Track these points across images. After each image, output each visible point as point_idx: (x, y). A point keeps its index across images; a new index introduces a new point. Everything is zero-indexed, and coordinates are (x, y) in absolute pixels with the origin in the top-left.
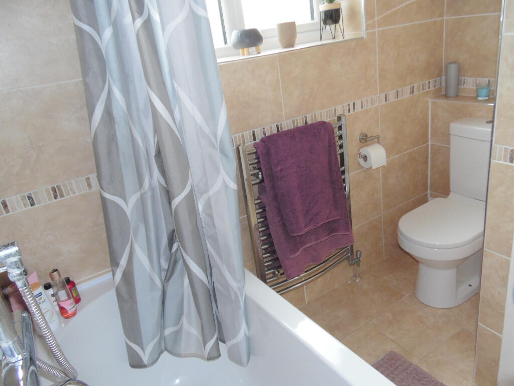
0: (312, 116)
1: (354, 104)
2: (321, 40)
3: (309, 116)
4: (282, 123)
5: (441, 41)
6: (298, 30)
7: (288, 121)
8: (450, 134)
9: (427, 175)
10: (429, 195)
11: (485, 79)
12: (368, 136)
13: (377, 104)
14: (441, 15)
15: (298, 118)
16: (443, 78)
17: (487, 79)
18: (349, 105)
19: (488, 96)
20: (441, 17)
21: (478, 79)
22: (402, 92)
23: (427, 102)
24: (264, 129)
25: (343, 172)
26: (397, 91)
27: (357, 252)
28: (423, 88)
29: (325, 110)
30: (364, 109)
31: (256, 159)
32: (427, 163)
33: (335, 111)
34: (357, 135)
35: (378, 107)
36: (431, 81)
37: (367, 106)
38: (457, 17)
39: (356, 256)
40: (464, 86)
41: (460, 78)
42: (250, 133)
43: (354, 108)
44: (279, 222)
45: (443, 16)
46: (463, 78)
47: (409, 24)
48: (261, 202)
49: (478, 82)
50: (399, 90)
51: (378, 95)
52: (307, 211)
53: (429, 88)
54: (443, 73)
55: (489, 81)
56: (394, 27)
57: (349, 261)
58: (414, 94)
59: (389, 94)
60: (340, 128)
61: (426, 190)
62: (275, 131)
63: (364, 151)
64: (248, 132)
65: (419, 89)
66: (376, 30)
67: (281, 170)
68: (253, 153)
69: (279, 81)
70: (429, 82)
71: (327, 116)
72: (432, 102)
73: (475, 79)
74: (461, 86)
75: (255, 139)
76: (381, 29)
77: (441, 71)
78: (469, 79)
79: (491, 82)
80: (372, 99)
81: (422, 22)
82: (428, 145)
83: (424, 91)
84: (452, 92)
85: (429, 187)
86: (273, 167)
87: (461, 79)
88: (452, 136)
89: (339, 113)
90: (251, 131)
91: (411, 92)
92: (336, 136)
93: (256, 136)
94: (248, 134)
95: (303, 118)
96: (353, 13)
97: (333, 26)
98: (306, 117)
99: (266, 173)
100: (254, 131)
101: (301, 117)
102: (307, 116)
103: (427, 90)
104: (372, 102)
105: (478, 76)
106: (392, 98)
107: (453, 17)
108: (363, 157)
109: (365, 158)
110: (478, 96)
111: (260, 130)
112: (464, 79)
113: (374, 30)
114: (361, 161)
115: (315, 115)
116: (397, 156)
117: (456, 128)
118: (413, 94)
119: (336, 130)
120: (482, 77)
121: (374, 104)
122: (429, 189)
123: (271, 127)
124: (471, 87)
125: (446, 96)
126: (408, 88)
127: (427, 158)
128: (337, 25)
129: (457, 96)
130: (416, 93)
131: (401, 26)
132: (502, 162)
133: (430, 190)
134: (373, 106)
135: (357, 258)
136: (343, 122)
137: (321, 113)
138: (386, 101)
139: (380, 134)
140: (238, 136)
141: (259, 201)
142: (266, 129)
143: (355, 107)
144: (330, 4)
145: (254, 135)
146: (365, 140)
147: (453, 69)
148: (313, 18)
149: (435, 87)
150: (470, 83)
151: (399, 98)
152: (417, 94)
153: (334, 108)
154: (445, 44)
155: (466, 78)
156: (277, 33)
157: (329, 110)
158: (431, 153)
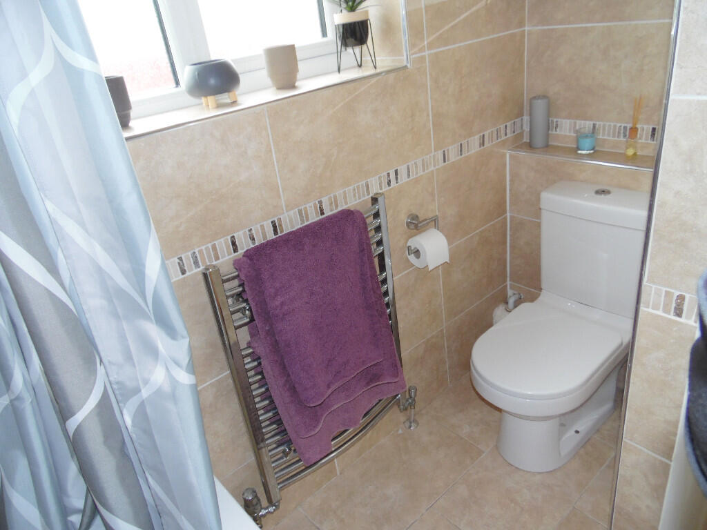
0: (330, 198)
1: (396, 172)
2: (339, 70)
3: (325, 201)
4: (281, 217)
5: (521, 62)
6: (299, 55)
7: (291, 213)
8: (540, 209)
9: (506, 260)
10: (508, 287)
11: (588, 122)
12: (421, 219)
13: (432, 168)
14: (521, 24)
15: (307, 206)
16: (526, 118)
17: (592, 123)
18: (388, 175)
19: (593, 149)
20: (521, 27)
21: (578, 122)
22: (468, 146)
23: (504, 155)
24: (250, 230)
25: (385, 281)
26: (461, 145)
27: (410, 390)
28: (498, 137)
29: (351, 188)
30: (411, 178)
31: (239, 286)
32: (505, 243)
33: (367, 186)
34: (404, 218)
35: (433, 171)
36: (508, 124)
37: (417, 173)
38: (545, 27)
39: (409, 395)
40: (556, 131)
41: (550, 119)
42: (226, 242)
43: (397, 178)
44: (285, 385)
45: (524, 26)
46: (555, 120)
47: (476, 41)
48: (253, 353)
49: (577, 128)
50: (463, 142)
51: (432, 155)
52: (330, 361)
53: (506, 135)
54: (526, 111)
55: (594, 126)
56: (453, 46)
57: (399, 406)
58: (485, 146)
59: (448, 150)
60: (376, 215)
61: (505, 281)
62: (271, 236)
63: (415, 242)
64: (222, 240)
65: (492, 138)
66: (427, 53)
67: (282, 304)
68: (233, 278)
69: (271, 151)
70: (506, 126)
71: (355, 196)
72: (511, 156)
73: (573, 121)
74: (552, 130)
75: (235, 250)
76: (433, 51)
77: (522, 108)
78: (564, 121)
79: (597, 126)
80: (423, 160)
81: (495, 36)
82: (505, 218)
83: (499, 140)
84: (539, 141)
85: (508, 275)
86: (267, 300)
87: (552, 121)
88: (543, 211)
89: (374, 190)
90: (229, 237)
91: (480, 143)
92: (371, 230)
93: (237, 243)
94: (223, 243)
95: (315, 205)
96: (388, 27)
97: (357, 49)
98: (320, 202)
99: (257, 311)
100: (233, 237)
101: (312, 204)
102: (322, 199)
103: (504, 138)
104: (423, 165)
105: (577, 117)
106: (453, 156)
107: (539, 28)
108: (414, 253)
109: (417, 253)
110: (578, 149)
111: (245, 233)
112: (557, 122)
113: (423, 54)
114: (412, 258)
115: (335, 197)
116: (464, 239)
117: (551, 199)
118: (483, 145)
119: (370, 220)
120: (585, 120)
121: (428, 169)
122: (508, 279)
123: (262, 226)
124: (568, 134)
125: (530, 146)
126: (477, 138)
127: (505, 235)
128: (364, 47)
129: (547, 147)
130: (487, 144)
131: (462, 44)
132: (660, 313)
133: (510, 281)
134: (426, 171)
135: (411, 397)
136: (380, 206)
137: (344, 192)
138: (445, 161)
139: (437, 213)
140: (206, 248)
141: (251, 350)
142: (253, 231)
143: (399, 176)
144: (352, 13)
145: (234, 244)
146: (416, 225)
147: (540, 105)
148: (324, 34)
149: (514, 132)
150: (565, 129)
151: (463, 156)
152: (489, 145)
153: (364, 182)
154: (528, 68)
155: (559, 120)
156: (263, 62)
157: (358, 187)
158: (511, 228)
